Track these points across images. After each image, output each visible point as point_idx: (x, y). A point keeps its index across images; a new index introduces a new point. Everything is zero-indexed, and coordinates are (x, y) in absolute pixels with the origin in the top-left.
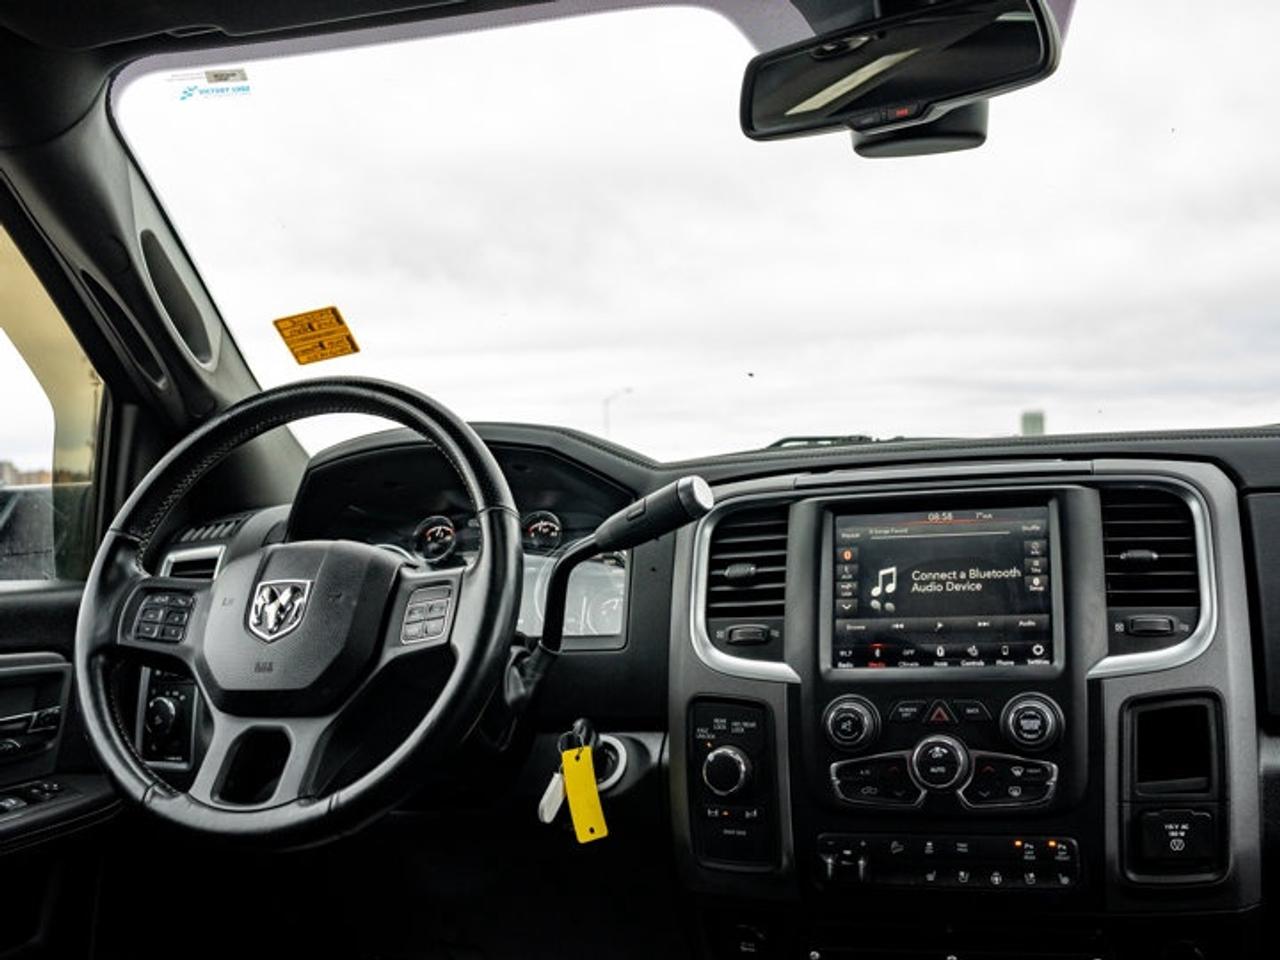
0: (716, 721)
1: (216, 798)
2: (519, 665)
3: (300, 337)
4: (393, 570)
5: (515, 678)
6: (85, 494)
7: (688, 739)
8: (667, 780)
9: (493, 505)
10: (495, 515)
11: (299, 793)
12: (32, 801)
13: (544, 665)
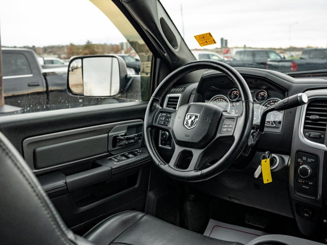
0: (303, 157)
1: (175, 167)
2: (252, 135)
3: (201, 40)
4: (220, 113)
5: (251, 138)
6: (148, 78)
7: (295, 161)
8: (289, 169)
9: (247, 100)
10: (247, 103)
11: (194, 169)
12: (135, 155)
13: (259, 136)
